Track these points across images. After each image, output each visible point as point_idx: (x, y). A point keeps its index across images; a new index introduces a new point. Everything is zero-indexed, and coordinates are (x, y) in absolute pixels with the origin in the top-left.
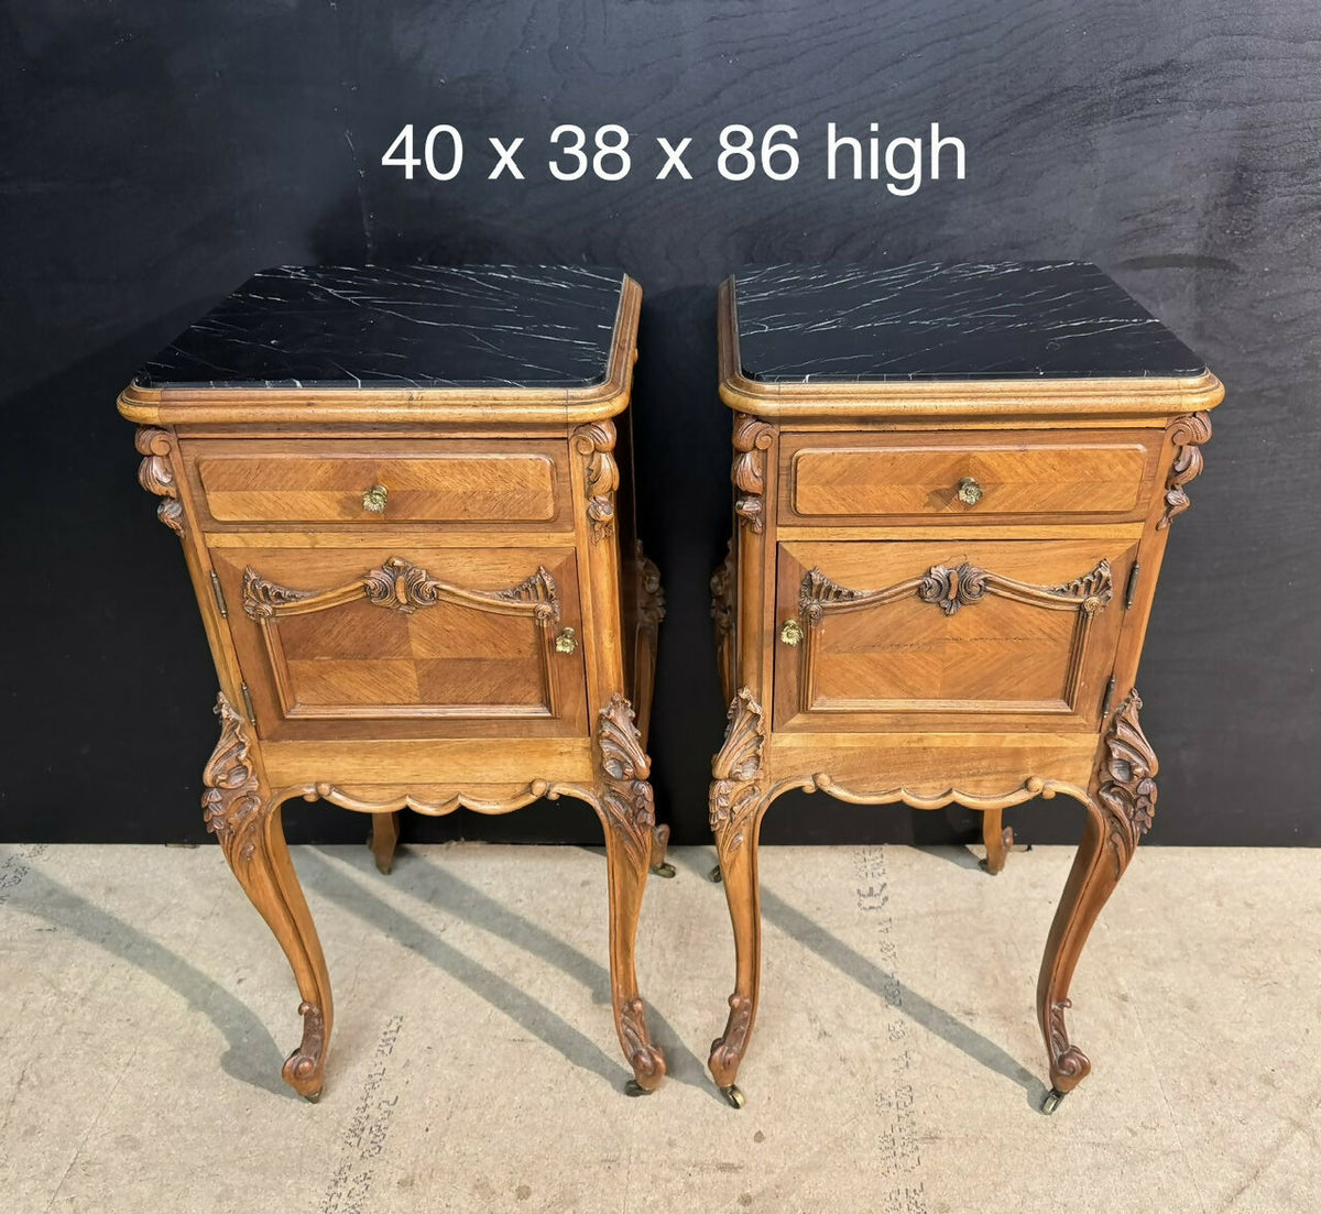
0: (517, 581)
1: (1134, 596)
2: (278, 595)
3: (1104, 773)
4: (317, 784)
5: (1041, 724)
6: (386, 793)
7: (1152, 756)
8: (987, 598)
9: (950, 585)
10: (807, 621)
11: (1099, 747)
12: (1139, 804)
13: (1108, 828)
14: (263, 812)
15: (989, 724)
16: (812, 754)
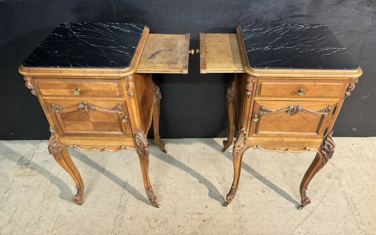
1: (335, 113)
3: (323, 147)
5: (310, 137)
8: (302, 113)
9: (294, 110)
10: (259, 116)
11: (322, 142)
12: (330, 153)
13: (322, 157)
15: (299, 137)
16: (257, 142)
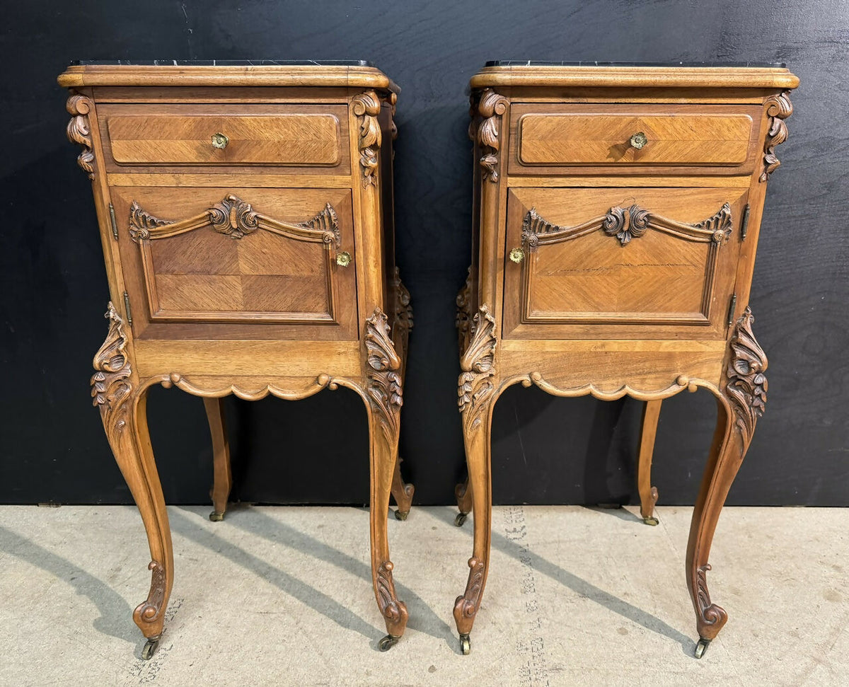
0: (312, 214)
1: (748, 230)
2: (153, 222)
3: (731, 370)
4: (171, 374)
5: (687, 333)
6: (219, 382)
7: (764, 357)
8: (649, 232)
9: (624, 220)
10: (526, 246)
11: (725, 351)
12: (756, 393)
13: (734, 415)
14: (133, 396)
15: (649, 333)
16: (529, 357)
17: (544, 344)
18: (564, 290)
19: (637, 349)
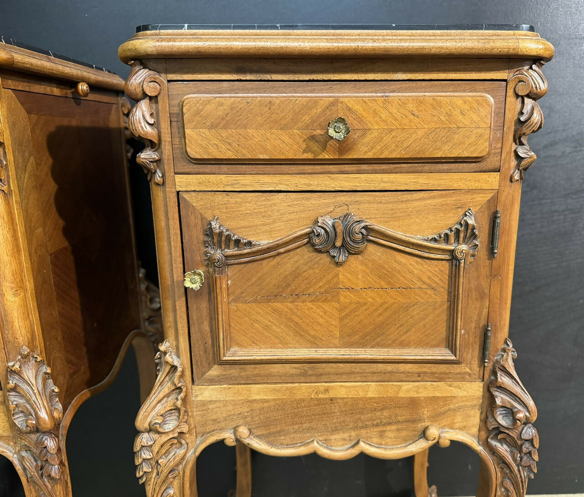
1: (498, 245)
3: (490, 419)
5: (432, 373)
7: (531, 403)
9: (336, 233)
11: (484, 396)
12: (524, 450)
13: (499, 474)
15: (385, 373)
16: (230, 407)
17: (250, 391)
18: (270, 321)
19: (370, 395)
